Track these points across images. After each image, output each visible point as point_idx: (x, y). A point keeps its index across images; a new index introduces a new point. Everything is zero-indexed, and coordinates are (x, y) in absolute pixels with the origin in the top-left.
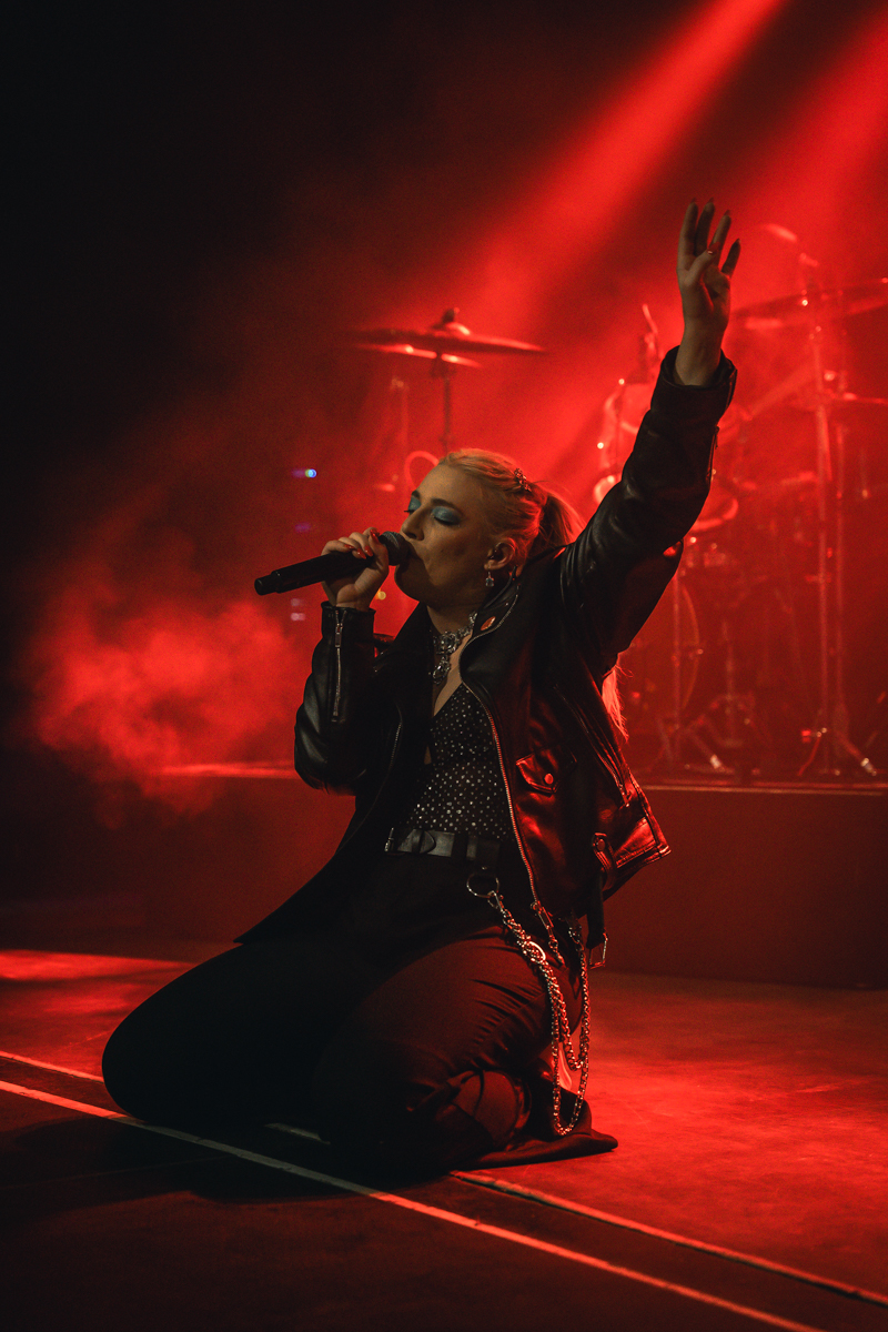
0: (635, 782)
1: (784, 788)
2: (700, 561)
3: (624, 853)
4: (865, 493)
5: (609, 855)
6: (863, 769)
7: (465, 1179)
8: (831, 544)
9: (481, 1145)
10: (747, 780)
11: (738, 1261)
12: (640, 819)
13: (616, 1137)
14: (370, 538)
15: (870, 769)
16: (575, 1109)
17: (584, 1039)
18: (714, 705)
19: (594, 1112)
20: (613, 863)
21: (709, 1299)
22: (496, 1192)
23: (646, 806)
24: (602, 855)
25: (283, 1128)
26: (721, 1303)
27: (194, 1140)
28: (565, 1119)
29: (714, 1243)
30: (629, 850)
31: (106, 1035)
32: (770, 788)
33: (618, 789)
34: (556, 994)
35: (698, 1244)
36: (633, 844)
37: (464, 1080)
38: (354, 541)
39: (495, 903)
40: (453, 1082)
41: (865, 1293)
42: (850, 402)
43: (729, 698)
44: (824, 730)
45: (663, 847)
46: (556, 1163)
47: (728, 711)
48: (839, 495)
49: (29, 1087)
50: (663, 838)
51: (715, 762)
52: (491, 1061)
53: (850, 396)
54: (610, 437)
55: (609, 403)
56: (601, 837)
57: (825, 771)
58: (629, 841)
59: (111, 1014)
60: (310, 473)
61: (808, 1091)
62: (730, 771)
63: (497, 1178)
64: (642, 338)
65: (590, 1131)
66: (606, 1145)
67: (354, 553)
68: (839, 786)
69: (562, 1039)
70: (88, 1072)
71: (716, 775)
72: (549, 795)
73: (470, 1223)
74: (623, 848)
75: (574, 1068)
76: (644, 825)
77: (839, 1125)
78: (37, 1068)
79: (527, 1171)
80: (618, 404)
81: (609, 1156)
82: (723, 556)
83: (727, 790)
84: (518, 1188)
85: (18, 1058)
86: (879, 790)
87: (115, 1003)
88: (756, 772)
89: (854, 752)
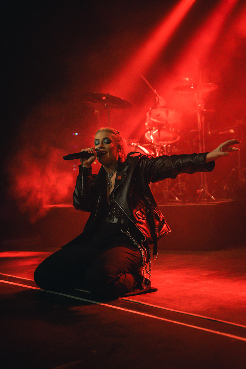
0: (162, 215)
1: (193, 204)
2: (171, 151)
3: (161, 232)
4: (209, 133)
5: (159, 233)
6: (212, 199)
7: (122, 299)
8: (202, 146)
9: (125, 291)
10: (184, 203)
11: (187, 315)
12: (164, 224)
13: (157, 288)
14: (93, 149)
15: (213, 199)
16: (147, 282)
17: (150, 266)
18: (176, 185)
19: (152, 283)
20: (160, 235)
21: (181, 324)
22: (130, 302)
23: (165, 220)
24: (157, 233)
25: (78, 290)
26: (184, 324)
27: (56, 293)
28: (146, 284)
29: (182, 311)
30: (163, 231)
31: (34, 270)
32: (190, 204)
33: (159, 217)
34: (143, 255)
35: (178, 311)
36: (163, 230)
37: (121, 275)
38: (88, 149)
39: (128, 234)
40: (118, 276)
41: (218, 320)
42: (205, 111)
43: (179, 183)
44: (202, 190)
45: (170, 230)
46: (144, 294)
47: (179, 186)
48: (203, 134)
49: (16, 283)
50: (169, 228)
51: (177, 199)
52: (127, 271)
53: (205, 110)
54: (148, 122)
55: (148, 114)
56: (157, 229)
57: (203, 200)
58: (162, 229)
59: (35, 265)
60: (76, 134)
61: (202, 275)
62: (181, 201)
63: (130, 299)
64: (155, 98)
65: (151, 287)
66: (155, 290)
67: (88, 152)
68: (206, 203)
69: (145, 266)
70: (31, 279)
71: (177, 202)
72: (144, 220)
73: (124, 309)
74: (161, 231)
75: (148, 273)
76: (165, 225)
77: (210, 282)
78: (18, 278)
79: (137, 297)
80: (150, 114)
81: (156, 292)
82: (176, 149)
83: (180, 205)
84: (135, 301)
85: (13, 276)
86: (216, 203)
87: (36, 262)
88: (187, 201)
89: (210, 194)
